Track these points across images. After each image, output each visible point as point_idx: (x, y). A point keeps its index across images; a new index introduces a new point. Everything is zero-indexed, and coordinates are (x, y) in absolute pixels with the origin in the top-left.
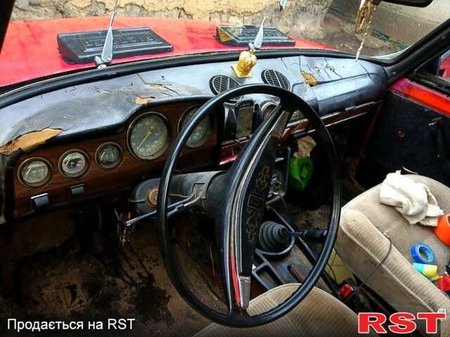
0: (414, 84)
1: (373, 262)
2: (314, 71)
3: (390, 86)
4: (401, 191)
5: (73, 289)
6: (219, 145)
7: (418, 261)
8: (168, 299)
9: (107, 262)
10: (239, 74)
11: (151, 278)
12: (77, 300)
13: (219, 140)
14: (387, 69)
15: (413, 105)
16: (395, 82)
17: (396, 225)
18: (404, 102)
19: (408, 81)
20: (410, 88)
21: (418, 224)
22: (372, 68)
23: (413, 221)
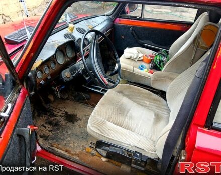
0: (120, 19)
1: (131, 73)
2: (90, 24)
3: (113, 22)
4: (130, 53)
5: (43, 126)
6: (76, 56)
7: (141, 69)
8: (76, 115)
9: (48, 115)
10: (70, 32)
11: (66, 113)
12: (47, 128)
13: (76, 54)
14: (110, 17)
15: (123, 26)
16: (114, 20)
17: (132, 63)
18: (120, 26)
19: (118, 19)
20: (119, 21)
21: (138, 60)
22: (106, 18)
23: (136, 60)
